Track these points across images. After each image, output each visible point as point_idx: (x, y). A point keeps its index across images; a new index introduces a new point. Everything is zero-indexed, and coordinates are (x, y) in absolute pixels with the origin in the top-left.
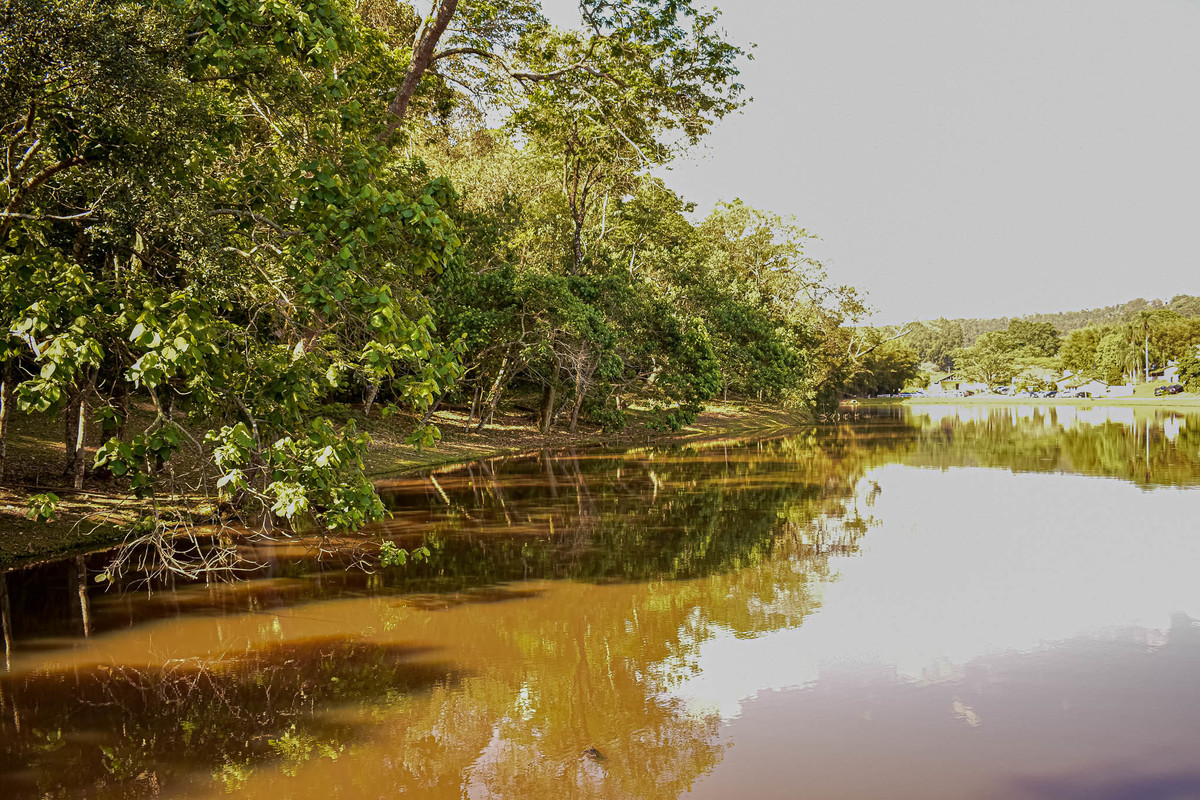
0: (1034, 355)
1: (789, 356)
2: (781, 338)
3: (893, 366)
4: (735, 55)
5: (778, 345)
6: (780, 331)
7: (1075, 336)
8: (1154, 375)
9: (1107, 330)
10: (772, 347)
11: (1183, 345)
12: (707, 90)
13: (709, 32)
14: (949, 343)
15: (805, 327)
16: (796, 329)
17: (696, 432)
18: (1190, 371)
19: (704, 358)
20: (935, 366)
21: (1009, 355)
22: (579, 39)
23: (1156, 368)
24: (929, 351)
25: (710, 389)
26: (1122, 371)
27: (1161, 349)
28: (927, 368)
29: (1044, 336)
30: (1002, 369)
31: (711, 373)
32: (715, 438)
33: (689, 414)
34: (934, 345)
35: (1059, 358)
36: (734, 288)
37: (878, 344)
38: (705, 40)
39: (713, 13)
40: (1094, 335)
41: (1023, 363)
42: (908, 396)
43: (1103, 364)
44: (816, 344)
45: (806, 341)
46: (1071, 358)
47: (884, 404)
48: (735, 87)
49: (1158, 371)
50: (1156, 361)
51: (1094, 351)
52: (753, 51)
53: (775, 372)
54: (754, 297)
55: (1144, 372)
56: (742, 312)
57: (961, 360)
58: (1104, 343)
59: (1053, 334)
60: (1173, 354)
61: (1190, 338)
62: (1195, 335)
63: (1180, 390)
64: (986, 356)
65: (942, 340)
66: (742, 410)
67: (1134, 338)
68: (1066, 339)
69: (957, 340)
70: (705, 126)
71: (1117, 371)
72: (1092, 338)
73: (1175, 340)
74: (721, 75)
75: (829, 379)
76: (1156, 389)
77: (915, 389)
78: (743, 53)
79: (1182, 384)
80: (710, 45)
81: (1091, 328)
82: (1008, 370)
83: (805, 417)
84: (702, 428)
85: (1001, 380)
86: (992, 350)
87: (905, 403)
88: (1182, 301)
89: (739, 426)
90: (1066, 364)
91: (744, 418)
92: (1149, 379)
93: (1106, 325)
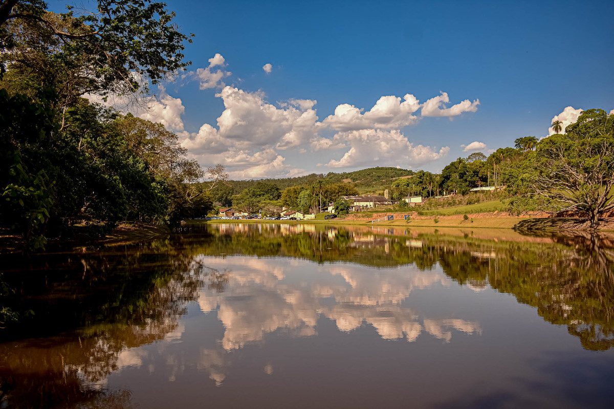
0: (270, 199)
1: (159, 198)
2: (155, 188)
3: (203, 204)
4: (183, 39)
5: (154, 192)
6: (153, 184)
7: (288, 191)
8: (323, 210)
9: (303, 188)
10: (150, 193)
11: (335, 196)
12: (163, 55)
13: (168, 25)
14: (227, 192)
15: (165, 183)
16: (161, 183)
17: (112, 238)
18: (340, 208)
19: (120, 198)
20: (220, 204)
21: (258, 199)
22: (97, 18)
23: (324, 206)
24: (217, 196)
25: (122, 215)
26: (310, 208)
27: (326, 198)
28: (217, 205)
29: (273, 190)
30: (255, 206)
31: (123, 206)
32: (121, 241)
33: (110, 229)
34: (220, 193)
35: (281, 201)
36: (131, 160)
37: (201, 192)
38: (166, 29)
39: (171, 15)
40: (297, 191)
41: (265, 203)
42: (210, 219)
43: (301, 204)
44: (170, 192)
45: (166, 191)
46: (286, 201)
47: (198, 223)
48: (179, 55)
49: (325, 208)
50: (324, 203)
51: (297, 198)
52: (192, 38)
53: (153, 206)
54: (141, 166)
55: (320, 208)
56: (135, 174)
57: (235, 201)
58: (302, 194)
59: (277, 189)
60: (331, 200)
61: (338, 193)
62: (340, 192)
63: (335, 216)
64: (247, 200)
65: (224, 191)
66: (134, 226)
67: (315, 192)
68: (284, 192)
69: (231, 191)
70: (161, 74)
71: (307, 208)
72: (296, 192)
73: (332, 194)
74: (173, 49)
75: (175, 210)
76: (326, 216)
77: (212, 215)
78: (186, 39)
79: (336, 214)
80: (168, 31)
81: (296, 187)
82: (258, 206)
83: (166, 230)
84: (114, 236)
85: (255, 211)
86: (250, 196)
87: (209, 222)
88: (332, 176)
89: (134, 234)
90: (284, 204)
91: (135, 230)
92: (321, 211)
93: (302, 186)
